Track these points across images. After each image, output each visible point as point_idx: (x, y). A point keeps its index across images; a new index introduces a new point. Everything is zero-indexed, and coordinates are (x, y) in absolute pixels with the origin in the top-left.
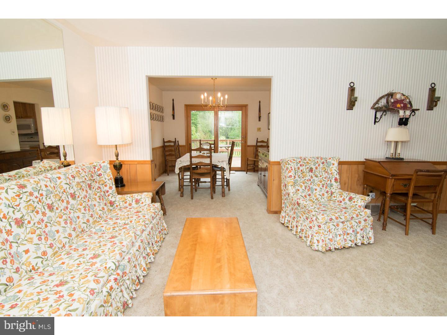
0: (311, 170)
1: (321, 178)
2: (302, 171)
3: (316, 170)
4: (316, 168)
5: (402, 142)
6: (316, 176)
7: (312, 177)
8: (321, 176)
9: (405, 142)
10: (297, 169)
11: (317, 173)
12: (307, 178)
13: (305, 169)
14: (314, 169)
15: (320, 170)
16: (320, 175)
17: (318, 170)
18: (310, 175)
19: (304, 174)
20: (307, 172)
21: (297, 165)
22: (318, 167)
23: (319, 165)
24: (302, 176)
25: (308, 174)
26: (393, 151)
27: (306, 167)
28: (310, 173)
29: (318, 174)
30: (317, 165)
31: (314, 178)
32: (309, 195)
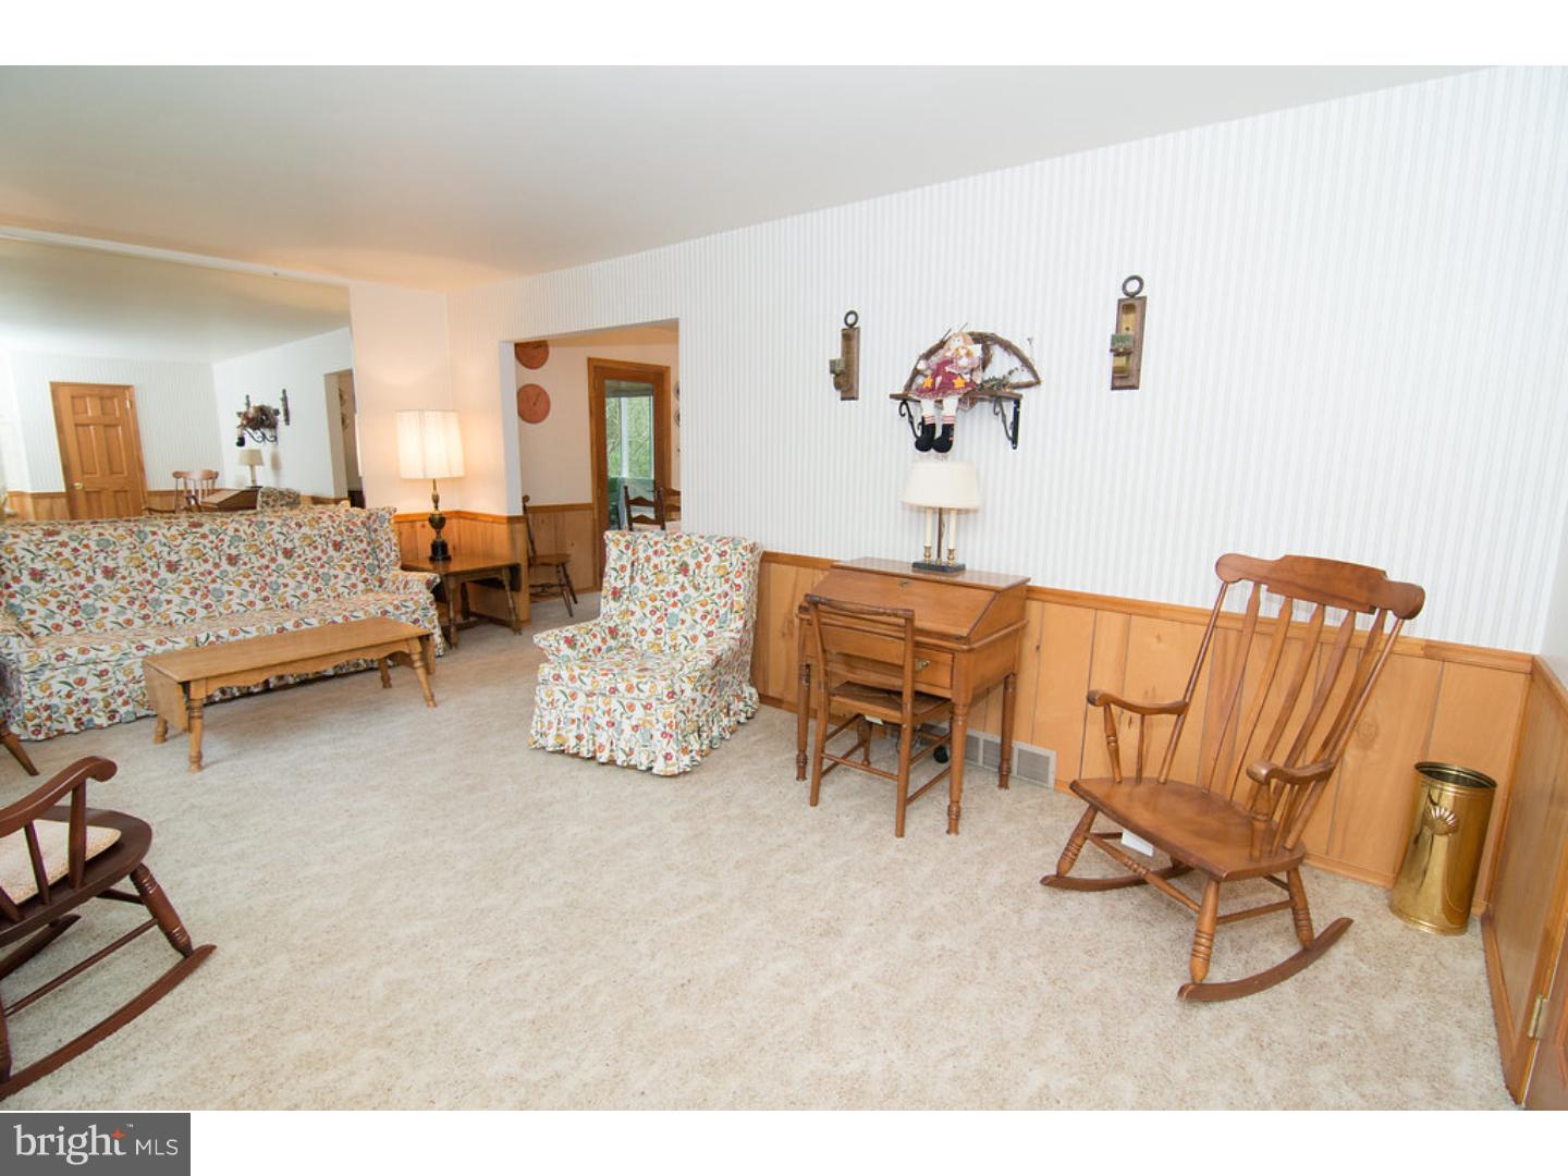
0: (684, 569)
1: (709, 593)
2: (656, 566)
3: (697, 571)
4: (699, 565)
5: (959, 511)
6: (697, 588)
7: (683, 588)
8: (708, 589)
9: (967, 511)
10: (643, 560)
11: (699, 580)
12: (667, 588)
13: (665, 564)
14: (692, 567)
15: (710, 572)
16: (706, 586)
17: (703, 570)
18: (677, 582)
19: (661, 576)
20: (669, 573)
21: (645, 551)
22: (705, 564)
23: (707, 559)
24: (655, 582)
25: (671, 577)
26: (933, 539)
27: (670, 559)
28: (680, 578)
29: (701, 581)
30: (701, 558)
31: (690, 591)
32: (659, 631)
